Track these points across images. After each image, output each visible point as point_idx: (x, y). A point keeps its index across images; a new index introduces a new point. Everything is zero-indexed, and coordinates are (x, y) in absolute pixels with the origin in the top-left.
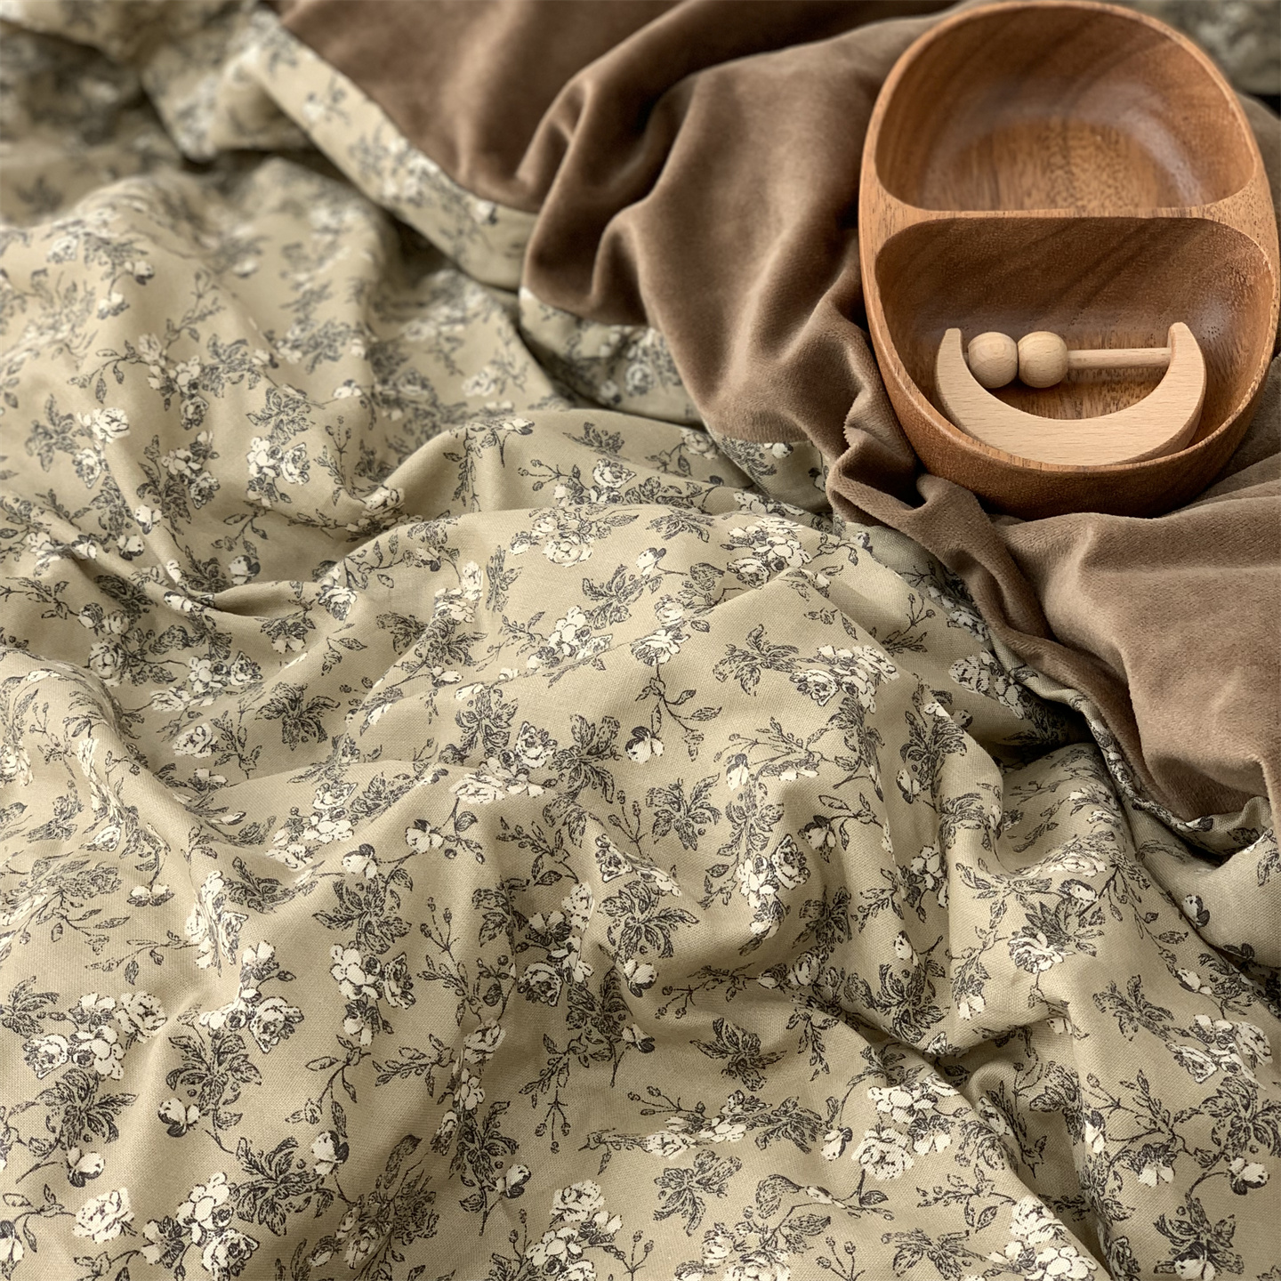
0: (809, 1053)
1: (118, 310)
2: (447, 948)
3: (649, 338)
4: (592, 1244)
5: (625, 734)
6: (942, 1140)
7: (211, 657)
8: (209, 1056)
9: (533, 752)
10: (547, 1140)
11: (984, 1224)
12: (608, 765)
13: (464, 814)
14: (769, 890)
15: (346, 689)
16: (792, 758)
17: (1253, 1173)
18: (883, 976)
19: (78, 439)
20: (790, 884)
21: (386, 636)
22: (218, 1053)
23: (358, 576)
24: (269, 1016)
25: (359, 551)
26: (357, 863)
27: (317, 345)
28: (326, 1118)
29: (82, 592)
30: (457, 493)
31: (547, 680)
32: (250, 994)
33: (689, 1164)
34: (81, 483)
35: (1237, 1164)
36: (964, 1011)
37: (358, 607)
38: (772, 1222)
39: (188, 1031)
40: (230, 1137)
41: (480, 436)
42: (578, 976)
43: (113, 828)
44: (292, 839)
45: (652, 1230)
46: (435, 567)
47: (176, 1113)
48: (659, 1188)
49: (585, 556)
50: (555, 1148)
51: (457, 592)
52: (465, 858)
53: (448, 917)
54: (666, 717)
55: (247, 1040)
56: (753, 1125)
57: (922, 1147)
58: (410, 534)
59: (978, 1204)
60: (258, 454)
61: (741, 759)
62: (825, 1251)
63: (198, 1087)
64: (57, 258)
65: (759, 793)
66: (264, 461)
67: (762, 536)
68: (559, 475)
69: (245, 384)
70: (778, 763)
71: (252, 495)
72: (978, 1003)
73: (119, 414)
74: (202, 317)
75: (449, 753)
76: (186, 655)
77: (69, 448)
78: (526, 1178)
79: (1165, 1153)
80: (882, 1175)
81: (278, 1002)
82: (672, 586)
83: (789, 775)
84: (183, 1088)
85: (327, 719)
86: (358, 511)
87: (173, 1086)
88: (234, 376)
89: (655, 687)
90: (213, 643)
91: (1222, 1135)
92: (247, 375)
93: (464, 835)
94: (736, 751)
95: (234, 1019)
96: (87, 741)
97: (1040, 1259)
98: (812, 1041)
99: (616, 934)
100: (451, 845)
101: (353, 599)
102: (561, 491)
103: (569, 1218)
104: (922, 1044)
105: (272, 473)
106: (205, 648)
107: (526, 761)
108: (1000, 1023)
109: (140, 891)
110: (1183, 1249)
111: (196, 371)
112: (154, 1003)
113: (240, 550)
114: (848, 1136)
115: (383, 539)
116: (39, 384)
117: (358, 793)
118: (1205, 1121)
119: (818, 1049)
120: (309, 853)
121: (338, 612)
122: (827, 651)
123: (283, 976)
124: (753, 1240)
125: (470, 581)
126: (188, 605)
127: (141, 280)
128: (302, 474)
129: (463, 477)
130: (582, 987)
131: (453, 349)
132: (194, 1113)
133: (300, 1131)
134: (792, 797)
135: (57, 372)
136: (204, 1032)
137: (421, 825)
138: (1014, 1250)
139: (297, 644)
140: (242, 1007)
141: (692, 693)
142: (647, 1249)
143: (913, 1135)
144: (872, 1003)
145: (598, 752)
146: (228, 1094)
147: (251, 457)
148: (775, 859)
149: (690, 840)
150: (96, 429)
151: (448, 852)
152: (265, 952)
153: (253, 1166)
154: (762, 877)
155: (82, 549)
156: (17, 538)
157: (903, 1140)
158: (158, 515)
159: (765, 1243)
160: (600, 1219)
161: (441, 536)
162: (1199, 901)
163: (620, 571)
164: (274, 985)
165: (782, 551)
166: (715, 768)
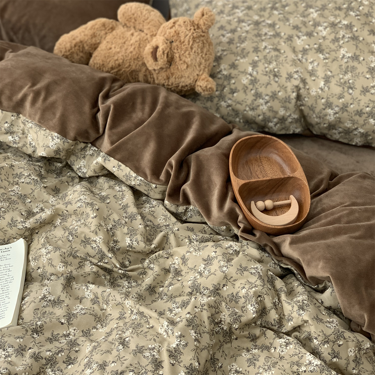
0: (264, 336)
1: (96, 217)
2: (205, 327)
3: (191, 207)
4: (238, 373)
5: (222, 286)
6: (291, 346)
7: (127, 280)
8: (174, 352)
9: (205, 291)
10: (223, 358)
11: (301, 358)
12: (219, 291)
13: (203, 304)
14: (254, 309)
15: (158, 283)
16: (253, 286)
17: (341, 343)
18: (274, 320)
19: (92, 242)
20: (257, 307)
21: (163, 272)
22: (175, 351)
23: (152, 261)
24: (183, 344)
25: (151, 257)
26: (188, 316)
27: (131, 217)
28: (196, 358)
29: (101, 272)
30: (166, 243)
31: (206, 278)
32: (179, 340)
33: (251, 357)
34: (93, 250)
35: (338, 342)
36: (290, 324)
37: (156, 268)
38: (269, 364)
39: (169, 348)
40: (182, 364)
41: (170, 232)
42: (225, 329)
43: (135, 316)
44: (171, 313)
45: (248, 369)
46: (168, 258)
47: (172, 362)
48: (247, 362)
49: (201, 254)
50: (225, 359)
51: (174, 262)
52: (205, 312)
53: (204, 322)
54: (228, 282)
55: (180, 348)
56: (259, 349)
57: (288, 348)
58: (163, 253)
59: (300, 355)
60: (128, 241)
61: (244, 287)
62: (279, 367)
63: (173, 357)
64: (79, 207)
65: (249, 293)
66: (129, 242)
67: (231, 246)
68: (186, 238)
69: (122, 227)
70: (251, 287)
71: (128, 249)
72: (292, 323)
73: (101, 237)
74: (110, 215)
75: (189, 293)
76: (121, 281)
77: (90, 244)
78: (222, 365)
79: (327, 342)
80: (283, 353)
81: (184, 341)
82: (220, 258)
83: (254, 289)
84: (171, 358)
85: (156, 289)
86: (149, 249)
87: (170, 358)
88: (120, 226)
89: (225, 277)
90: (127, 278)
91: (336, 338)
92: (122, 226)
93: (203, 308)
94: (243, 286)
95: (177, 345)
96: (128, 301)
97: (312, 362)
98: (264, 334)
99: (232, 320)
100: (202, 310)
101: (155, 266)
102: (187, 241)
103: (232, 370)
104: (282, 331)
105: (131, 244)
106: (125, 279)
107: (204, 293)
108: (296, 325)
109: (148, 326)
110: (333, 357)
111: (111, 226)
112: (160, 345)
113: (127, 259)
114: (275, 348)
115: (157, 254)
116: (82, 233)
117: (180, 303)
118: (333, 336)
119: (265, 335)
120: (175, 315)
121: (152, 269)
122: (252, 266)
123: (183, 336)
124: (266, 367)
125: (177, 260)
126: (123, 272)
127: (98, 210)
128: (138, 243)
129: (167, 240)
130: (226, 330)
131: (153, 213)
132: (174, 362)
133: (192, 362)
134: (255, 292)
135: (86, 230)
136: (172, 348)
137: (196, 307)
138: (308, 362)
139: (144, 276)
140: (178, 343)
141: (232, 277)
142: (248, 372)
143: (286, 346)
144: (272, 325)
145: (217, 290)
146: (179, 358)
147: (126, 241)
148: (254, 304)
149: (237, 302)
150: (97, 240)
151: (201, 311)
152: (179, 333)
153: (187, 369)
154: (253, 307)
155: (99, 264)
156: (83, 263)
157: (285, 347)
158: (113, 255)
159: (268, 367)
160: (238, 369)
161: (170, 253)
162: (321, 300)
163: (208, 256)
164: (182, 338)
165: (235, 248)
166: (239, 290)
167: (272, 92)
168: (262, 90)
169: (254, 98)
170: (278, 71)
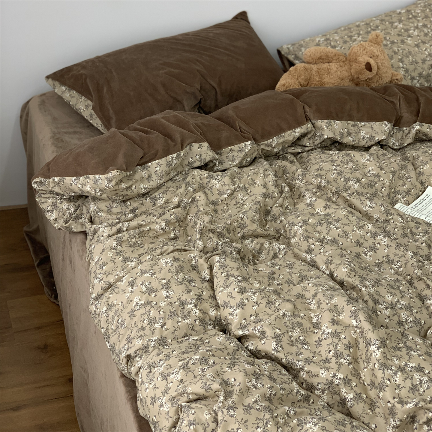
167: (419, 74)
168: (413, 74)
169: (411, 81)
170: (416, 60)
